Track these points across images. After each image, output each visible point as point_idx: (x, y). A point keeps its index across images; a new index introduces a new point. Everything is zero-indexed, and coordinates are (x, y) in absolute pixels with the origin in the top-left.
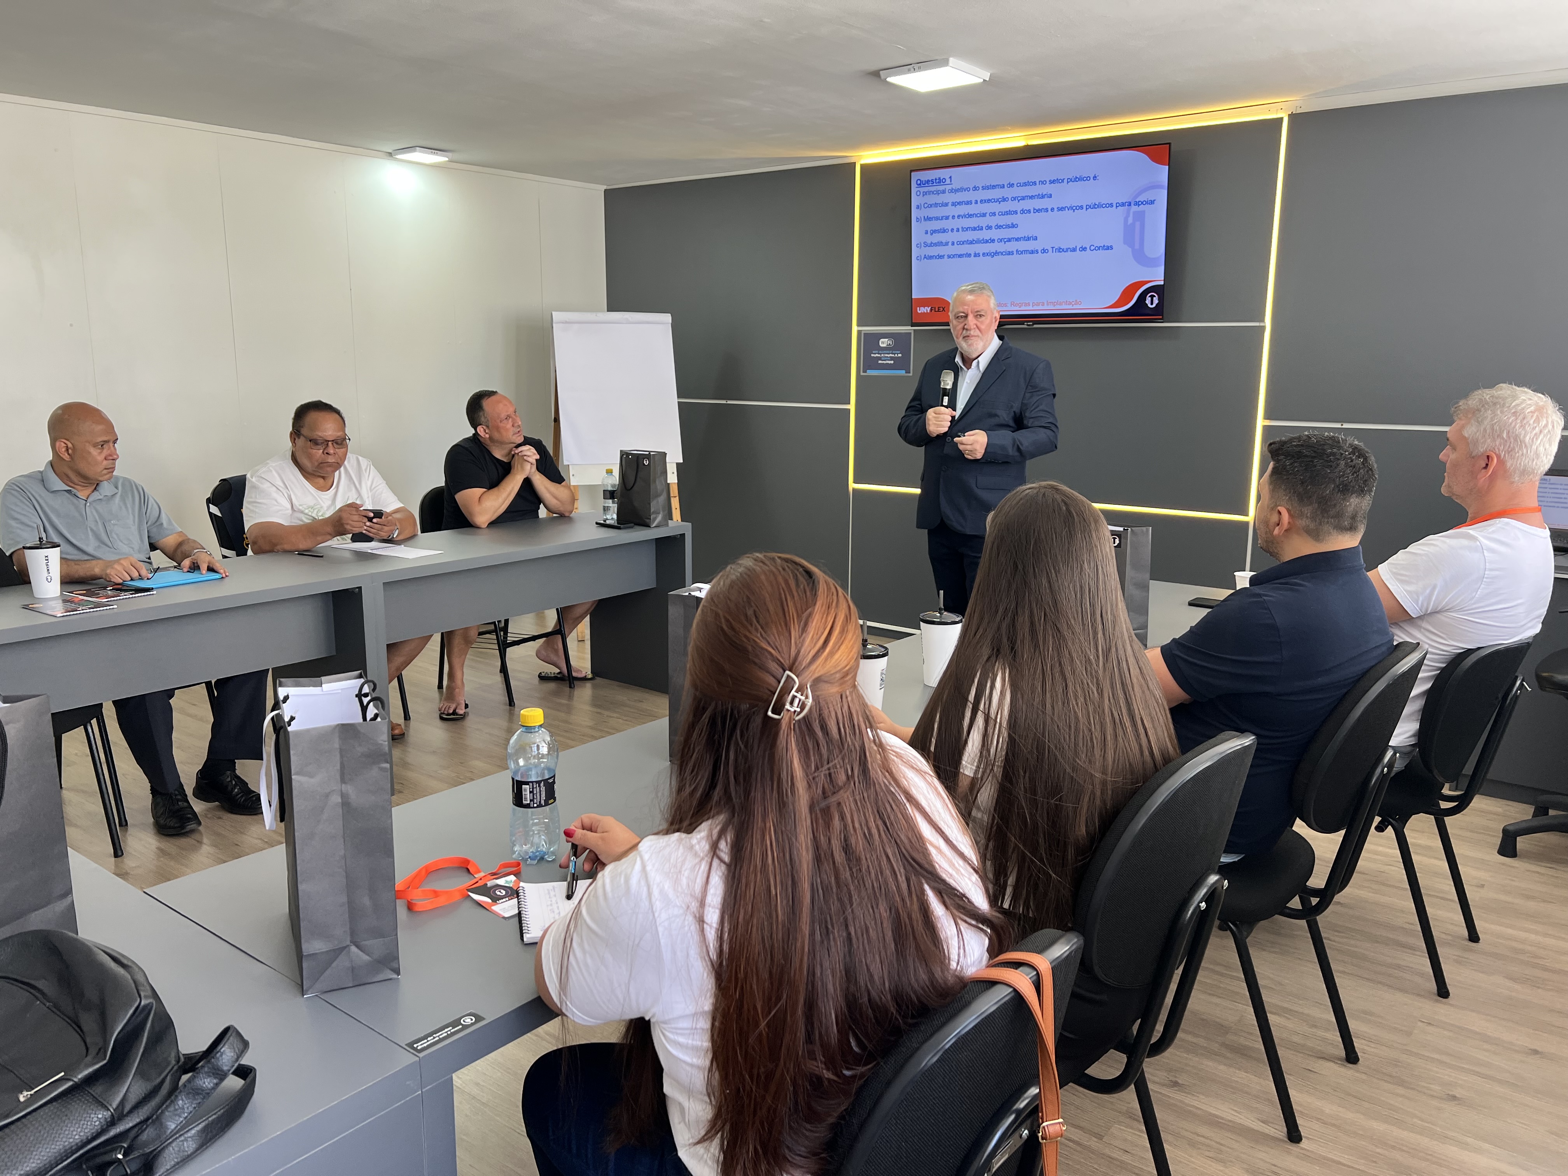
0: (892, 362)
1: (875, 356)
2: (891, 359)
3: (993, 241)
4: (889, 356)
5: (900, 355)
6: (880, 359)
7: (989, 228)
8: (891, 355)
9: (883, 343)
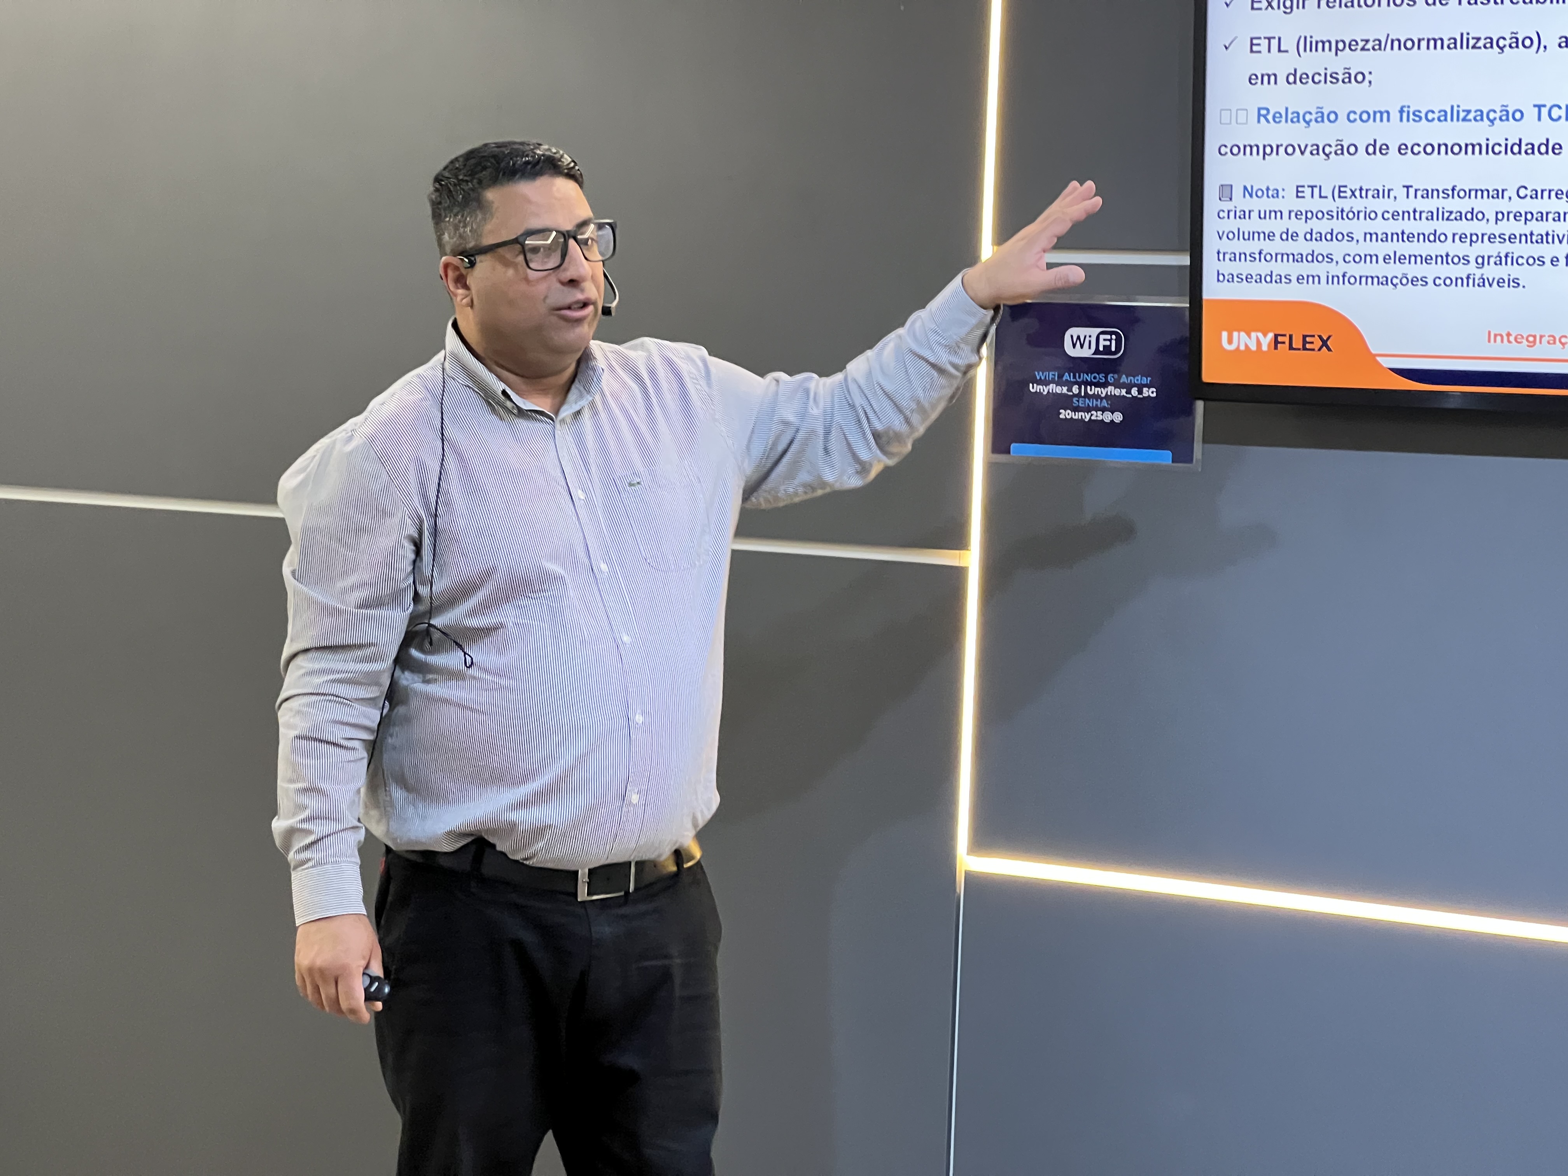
0: (1118, 417)
1: (1045, 390)
2: (1114, 404)
4: (1102, 392)
6: (1066, 402)
8: (1111, 390)
9: (1078, 342)
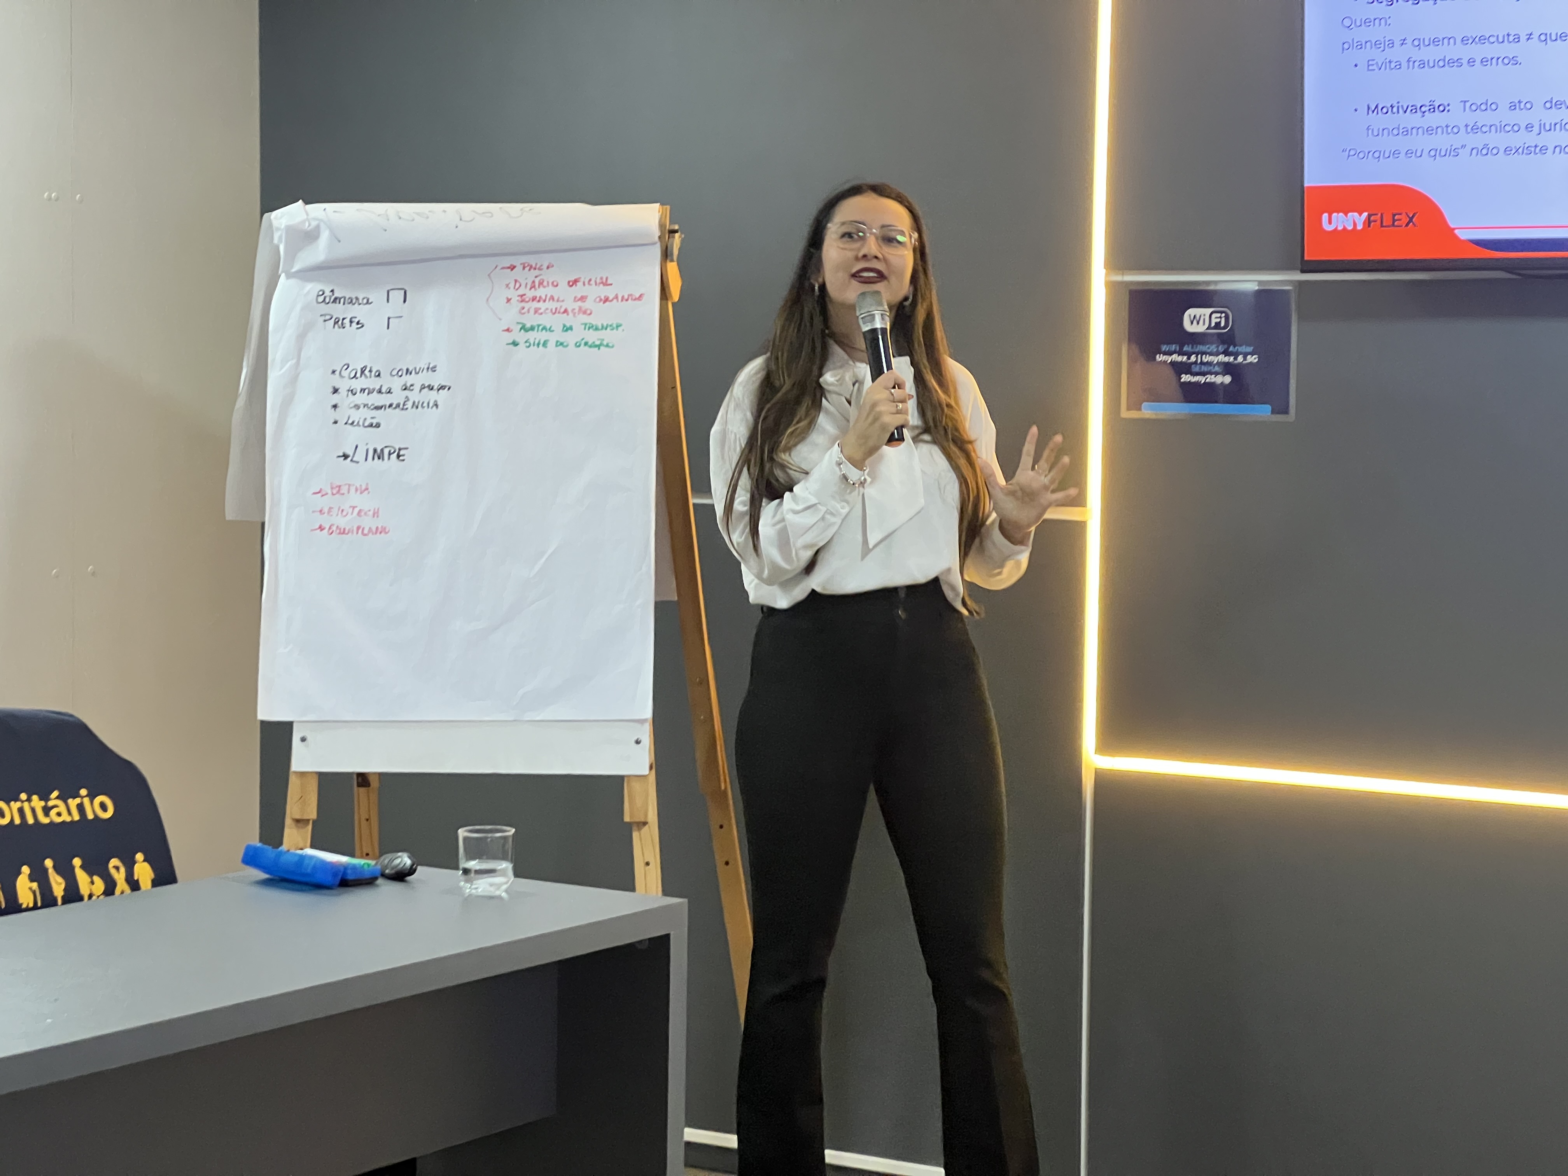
5: (1252, 359)
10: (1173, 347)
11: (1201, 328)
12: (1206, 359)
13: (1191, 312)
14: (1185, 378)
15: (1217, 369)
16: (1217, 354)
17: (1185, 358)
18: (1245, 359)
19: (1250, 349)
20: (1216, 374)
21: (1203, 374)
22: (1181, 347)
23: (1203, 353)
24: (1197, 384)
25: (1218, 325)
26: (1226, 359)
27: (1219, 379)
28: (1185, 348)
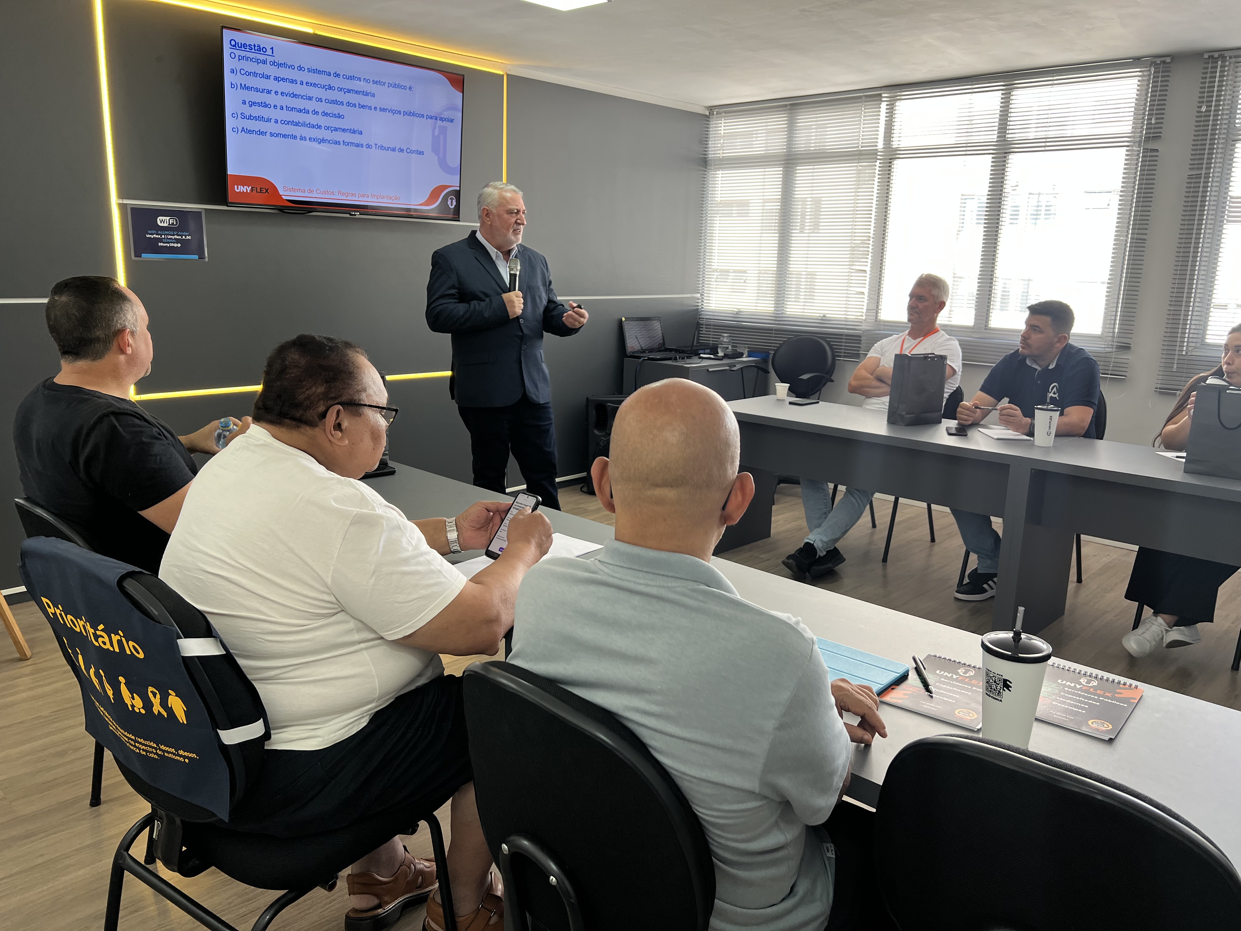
3: (319, 127)
5: (188, 238)
7: (316, 113)
10: (154, 232)
11: (166, 225)
12: (169, 237)
13: (161, 218)
14: (160, 244)
15: (174, 241)
16: (174, 235)
17: (159, 236)
18: (186, 237)
19: (187, 234)
20: (174, 243)
21: (168, 243)
22: (157, 232)
23: (167, 235)
24: (166, 246)
25: (173, 224)
26: (178, 237)
27: (175, 245)
28: (159, 232)
